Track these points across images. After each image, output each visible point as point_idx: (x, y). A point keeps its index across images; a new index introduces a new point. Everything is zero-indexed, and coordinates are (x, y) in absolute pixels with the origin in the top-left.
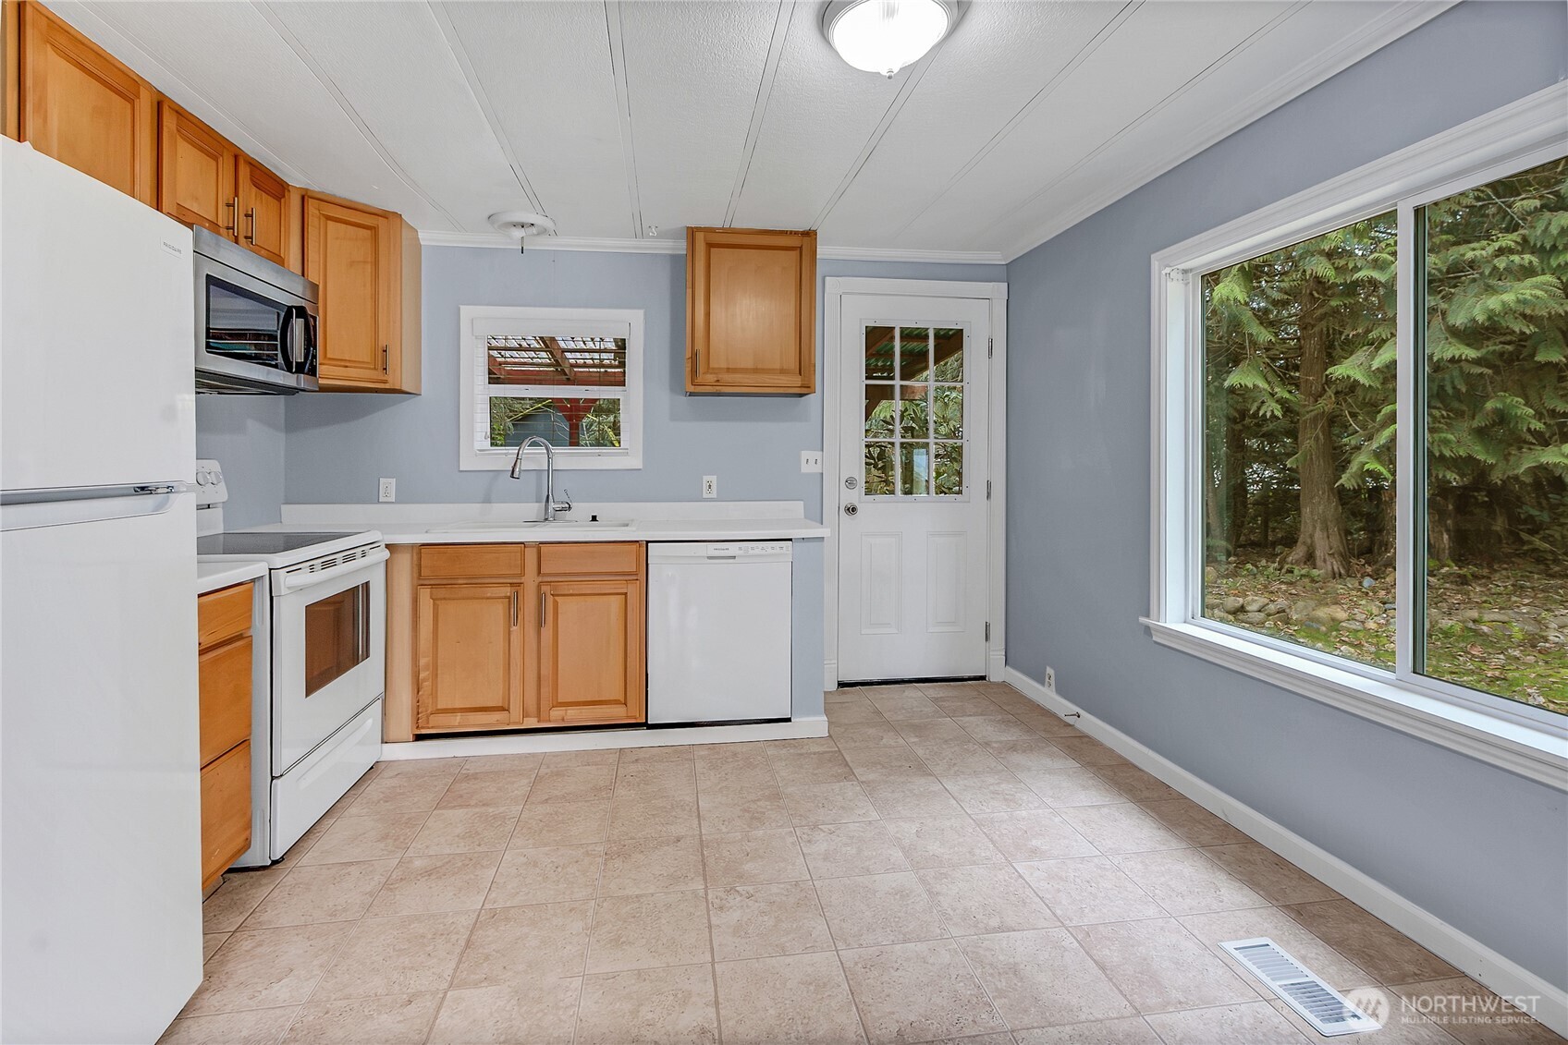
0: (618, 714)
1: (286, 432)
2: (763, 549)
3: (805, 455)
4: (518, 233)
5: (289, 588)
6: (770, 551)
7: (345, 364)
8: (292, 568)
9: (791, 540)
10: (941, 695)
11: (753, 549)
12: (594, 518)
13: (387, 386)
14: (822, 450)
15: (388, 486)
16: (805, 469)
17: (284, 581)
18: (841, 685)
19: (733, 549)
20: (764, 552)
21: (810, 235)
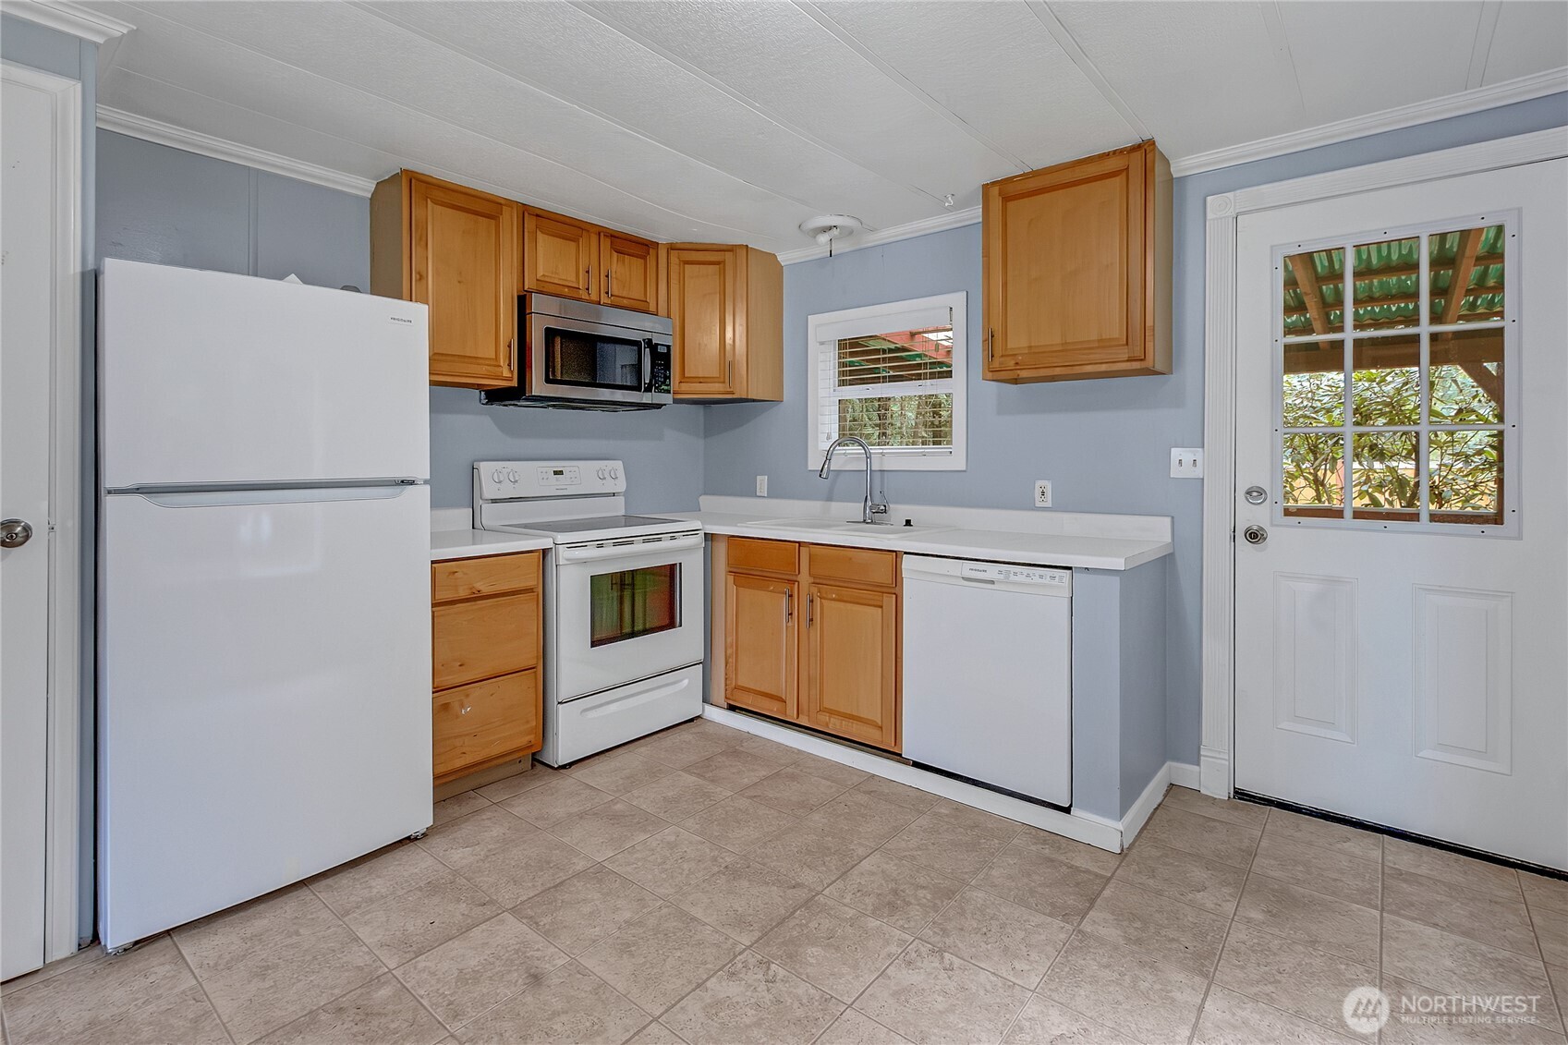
0: (872, 736)
1: (706, 437)
2: (1028, 576)
3: (1176, 453)
4: (823, 238)
5: (568, 560)
6: (1037, 580)
7: (701, 380)
8: (573, 545)
9: (1070, 568)
10: (1424, 870)
11: (1015, 574)
12: (908, 523)
13: (734, 396)
14: (1203, 447)
15: (762, 482)
16: (1176, 472)
17: (564, 553)
18: (1240, 794)
19: (992, 571)
20: (1029, 580)
21: (1145, 149)
